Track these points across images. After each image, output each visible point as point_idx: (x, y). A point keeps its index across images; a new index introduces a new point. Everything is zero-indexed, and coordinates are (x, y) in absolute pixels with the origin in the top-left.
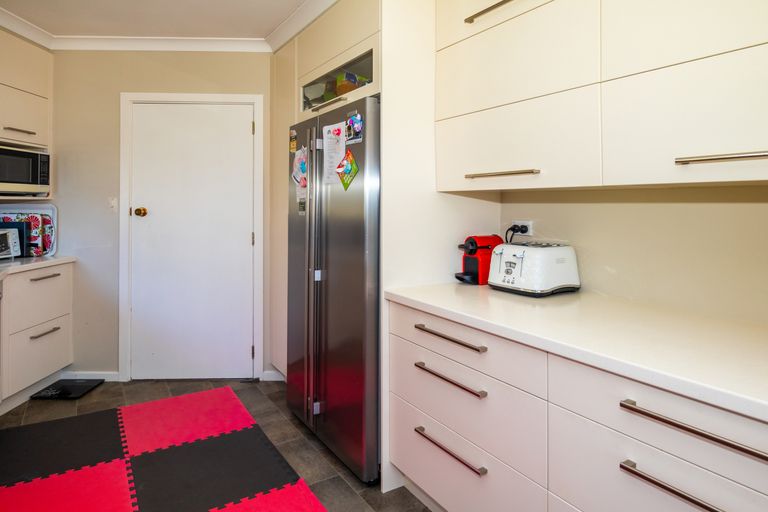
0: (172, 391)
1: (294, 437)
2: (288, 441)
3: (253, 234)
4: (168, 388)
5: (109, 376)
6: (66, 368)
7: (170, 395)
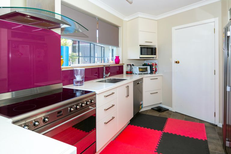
0: (185, 118)
1: (220, 151)
2: (216, 151)
3: (215, 70)
4: (185, 117)
5: (170, 109)
6: (160, 103)
7: (184, 120)
